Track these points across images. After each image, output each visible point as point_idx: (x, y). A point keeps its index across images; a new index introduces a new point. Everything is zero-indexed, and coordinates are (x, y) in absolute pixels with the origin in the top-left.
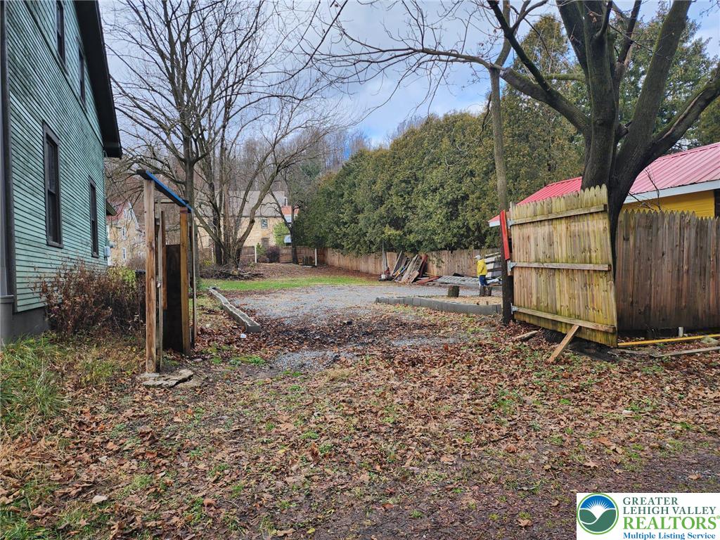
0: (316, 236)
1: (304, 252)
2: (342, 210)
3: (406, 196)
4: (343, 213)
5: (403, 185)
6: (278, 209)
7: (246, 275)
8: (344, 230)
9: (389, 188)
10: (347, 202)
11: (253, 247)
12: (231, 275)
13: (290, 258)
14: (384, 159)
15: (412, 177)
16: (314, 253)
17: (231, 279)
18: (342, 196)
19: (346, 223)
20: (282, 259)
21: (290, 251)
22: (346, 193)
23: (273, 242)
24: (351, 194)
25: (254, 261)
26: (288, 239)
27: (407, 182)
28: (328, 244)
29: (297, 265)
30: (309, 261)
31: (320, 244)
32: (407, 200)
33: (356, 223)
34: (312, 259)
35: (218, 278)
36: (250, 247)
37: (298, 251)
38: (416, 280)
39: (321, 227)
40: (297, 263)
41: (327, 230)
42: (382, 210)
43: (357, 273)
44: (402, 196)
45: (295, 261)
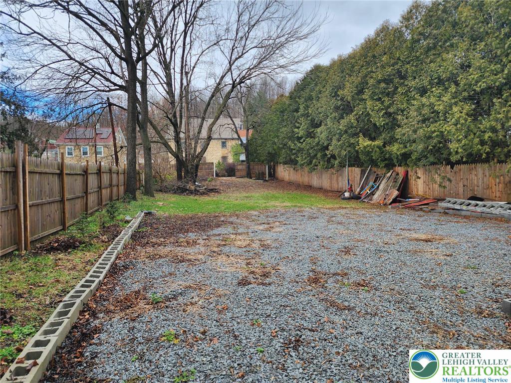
0: (269, 153)
1: (257, 168)
2: (297, 125)
3: (386, 99)
4: (298, 128)
5: (383, 85)
6: (234, 130)
7: (202, 189)
8: (299, 145)
9: (361, 92)
10: (302, 115)
11: (213, 163)
12: (187, 190)
13: (244, 173)
14: (353, 61)
15: (394, 75)
16: (265, 169)
17: (187, 194)
18: (297, 111)
19: (301, 138)
20: (237, 174)
21: (244, 167)
22: (301, 107)
23: (231, 160)
24: (306, 108)
25: (213, 175)
26: (243, 157)
27: (388, 81)
28: (281, 160)
29: (251, 180)
30: (261, 176)
31: (273, 160)
32: (386, 103)
33: (312, 137)
34: (264, 174)
35: (175, 193)
36: (209, 163)
37: (251, 167)
38: (395, 201)
39: (275, 143)
40: (251, 178)
41: (281, 146)
42: (352, 118)
43: (309, 188)
44: (379, 99)
45: (249, 176)
